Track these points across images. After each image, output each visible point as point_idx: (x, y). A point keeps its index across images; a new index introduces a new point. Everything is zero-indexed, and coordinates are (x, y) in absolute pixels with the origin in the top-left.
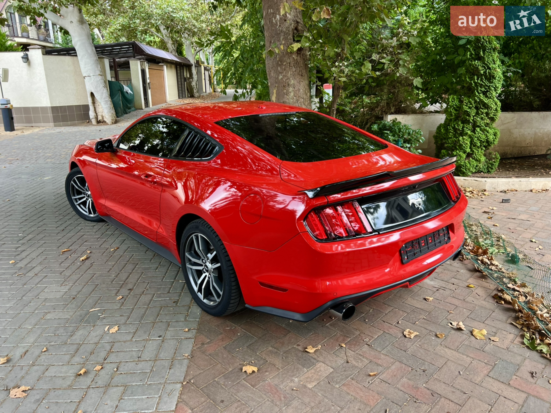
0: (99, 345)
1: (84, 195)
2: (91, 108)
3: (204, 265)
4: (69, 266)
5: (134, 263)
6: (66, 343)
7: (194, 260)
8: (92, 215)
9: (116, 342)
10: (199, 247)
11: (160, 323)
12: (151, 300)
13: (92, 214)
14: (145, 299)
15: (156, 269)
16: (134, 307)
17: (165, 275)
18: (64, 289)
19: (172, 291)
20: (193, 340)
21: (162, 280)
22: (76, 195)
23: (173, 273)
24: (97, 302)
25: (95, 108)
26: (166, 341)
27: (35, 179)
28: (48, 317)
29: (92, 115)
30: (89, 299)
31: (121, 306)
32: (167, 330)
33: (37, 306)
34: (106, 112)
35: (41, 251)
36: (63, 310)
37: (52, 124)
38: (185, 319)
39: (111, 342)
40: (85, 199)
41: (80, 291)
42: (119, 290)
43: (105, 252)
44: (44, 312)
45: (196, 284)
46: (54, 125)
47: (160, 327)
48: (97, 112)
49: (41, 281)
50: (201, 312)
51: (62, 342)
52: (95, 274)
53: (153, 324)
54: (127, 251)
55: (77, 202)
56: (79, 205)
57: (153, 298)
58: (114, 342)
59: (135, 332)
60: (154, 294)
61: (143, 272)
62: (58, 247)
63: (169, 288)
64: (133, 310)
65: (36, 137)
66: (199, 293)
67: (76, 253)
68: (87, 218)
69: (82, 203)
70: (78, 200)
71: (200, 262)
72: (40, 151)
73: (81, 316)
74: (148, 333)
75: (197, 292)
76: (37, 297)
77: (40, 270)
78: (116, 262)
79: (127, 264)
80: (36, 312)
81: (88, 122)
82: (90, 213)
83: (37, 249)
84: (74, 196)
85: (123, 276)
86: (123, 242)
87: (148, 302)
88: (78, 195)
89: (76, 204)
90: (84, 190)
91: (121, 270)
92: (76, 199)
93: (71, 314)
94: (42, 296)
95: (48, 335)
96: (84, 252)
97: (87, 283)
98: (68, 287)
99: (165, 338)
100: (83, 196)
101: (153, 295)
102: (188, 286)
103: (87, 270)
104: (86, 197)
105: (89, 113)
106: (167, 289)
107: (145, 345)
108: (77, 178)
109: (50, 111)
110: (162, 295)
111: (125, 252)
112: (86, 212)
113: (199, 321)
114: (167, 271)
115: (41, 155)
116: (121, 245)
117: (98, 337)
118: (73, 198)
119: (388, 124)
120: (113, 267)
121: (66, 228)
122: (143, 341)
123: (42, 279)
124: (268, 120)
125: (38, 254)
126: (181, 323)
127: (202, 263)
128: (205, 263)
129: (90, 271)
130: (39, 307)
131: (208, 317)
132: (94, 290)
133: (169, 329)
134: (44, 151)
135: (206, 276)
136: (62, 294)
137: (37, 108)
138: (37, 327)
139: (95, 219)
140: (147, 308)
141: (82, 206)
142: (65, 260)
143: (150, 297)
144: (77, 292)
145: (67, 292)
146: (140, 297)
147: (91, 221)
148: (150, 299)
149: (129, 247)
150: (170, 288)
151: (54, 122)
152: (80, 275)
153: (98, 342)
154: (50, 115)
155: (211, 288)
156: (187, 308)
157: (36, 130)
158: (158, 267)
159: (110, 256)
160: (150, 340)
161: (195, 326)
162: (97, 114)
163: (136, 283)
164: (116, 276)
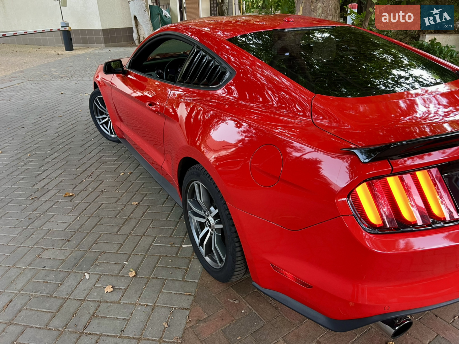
0: (84, 304)
1: (106, 115)
2: (135, 30)
3: (206, 217)
4: (82, 191)
5: (142, 194)
6: (51, 296)
7: (195, 209)
8: (113, 136)
9: (103, 302)
10: (201, 198)
11: (154, 280)
12: (151, 245)
13: (113, 134)
14: (146, 242)
15: (163, 204)
16: (132, 253)
17: (171, 212)
18: (69, 219)
19: (175, 235)
20: (188, 312)
21: (167, 219)
22: (99, 115)
23: (180, 211)
24: (96, 241)
25: (138, 30)
26: (156, 309)
27: (77, 96)
28: (45, 255)
29: (135, 37)
30: (89, 235)
31: (118, 250)
32: (160, 292)
33: (38, 240)
34: (147, 34)
35: (60, 173)
36: (61, 247)
37: (103, 45)
38: (183, 278)
39: (98, 301)
40: (106, 120)
41: (83, 225)
42: (121, 227)
43: (118, 177)
44: (42, 248)
45: (198, 235)
46: (105, 45)
47: (153, 287)
48: (140, 34)
49: (51, 207)
50: (202, 269)
51: (48, 294)
52: (102, 204)
53: (147, 280)
54: (139, 178)
55: (100, 122)
56: (102, 124)
57: (153, 242)
58: (101, 302)
59: (126, 290)
60: (156, 237)
61: (149, 206)
62: (77, 169)
63: (172, 230)
64: (130, 256)
65: (89, 56)
66: (201, 247)
67: (91, 177)
68: (109, 138)
69: (104, 123)
70: (101, 120)
71: (202, 213)
72: (88, 69)
73: (76, 259)
74: (139, 293)
75: (198, 246)
76: (41, 228)
77: (54, 194)
78: (126, 191)
79: (135, 194)
80: (35, 247)
81: (133, 43)
82: (112, 133)
83: (58, 169)
84: (98, 116)
85: (128, 210)
86: (137, 167)
87: (147, 248)
88: (101, 115)
89: (99, 123)
90: (106, 111)
91: (128, 202)
92: (99, 119)
93: (67, 254)
94: (48, 226)
95: (37, 281)
96: (98, 176)
97: (93, 214)
98: (73, 218)
99: (156, 304)
100: (104, 116)
101: (153, 238)
102: (189, 235)
103: (96, 199)
104: (108, 118)
105: (133, 35)
106: (170, 232)
107: (133, 312)
108: (99, 98)
109: (101, 33)
110: (163, 239)
111: (136, 179)
112: (108, 132)
113: (198, 283)
114: (174, 207)
115: (88, 72)
116: (134, 170)
117: (86, 292)
118: (97, 117)
119: (426, 45)
120: (121, 196)
121: (89, 147)
122: (132, 306)
123: (53, 206)
124: (292, 37)
125: (57, 175)
126: (177, 284)
127: (204, 215)
128: (208, 216)
129: (98, 200)
130: (39, 240)
131: (209, 279)
132: (96, 225)
133: (163, 291)
134: (91, 69)
135: (208, 231)
136: (65, 225)
137: (91, 30)
138: (29, 267)
139: (116, 139)
140: (145, 256)
141: (104, 125)
142: (79, 184)
143: (150, 240)
144: (80, 225)
145: (70, 224)
146: (140, 240)
147: (113, 141)
148: (150, 243)
149: (142, 173)
150: (174, 230)
151: (105, 43)
152: (88, 204)
153: (84, 300)
154: (102, 36)
155: (213, 248)
156: (187, 261)
157: (90, 50)
158: (165, 201)
159: (122, 182)
160: (140, 304)
161: (193, 290)
162: (139, 36)
163: (140, 220)
164: (122, 209)
